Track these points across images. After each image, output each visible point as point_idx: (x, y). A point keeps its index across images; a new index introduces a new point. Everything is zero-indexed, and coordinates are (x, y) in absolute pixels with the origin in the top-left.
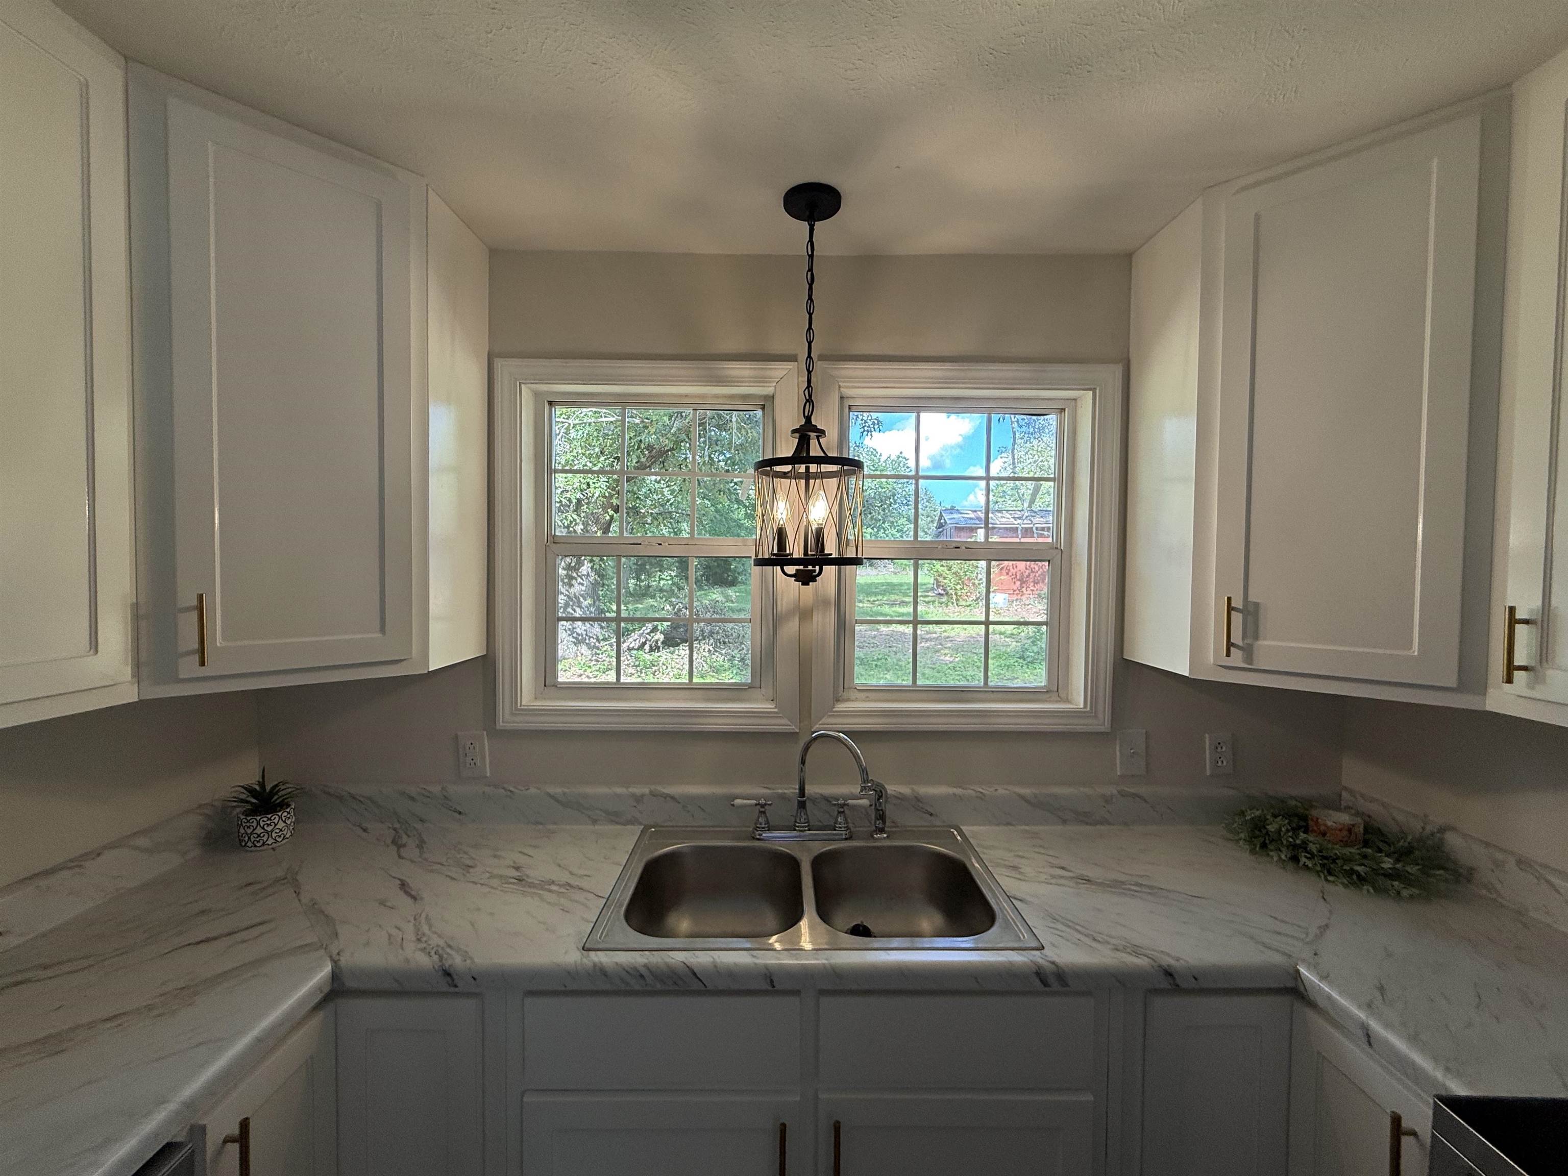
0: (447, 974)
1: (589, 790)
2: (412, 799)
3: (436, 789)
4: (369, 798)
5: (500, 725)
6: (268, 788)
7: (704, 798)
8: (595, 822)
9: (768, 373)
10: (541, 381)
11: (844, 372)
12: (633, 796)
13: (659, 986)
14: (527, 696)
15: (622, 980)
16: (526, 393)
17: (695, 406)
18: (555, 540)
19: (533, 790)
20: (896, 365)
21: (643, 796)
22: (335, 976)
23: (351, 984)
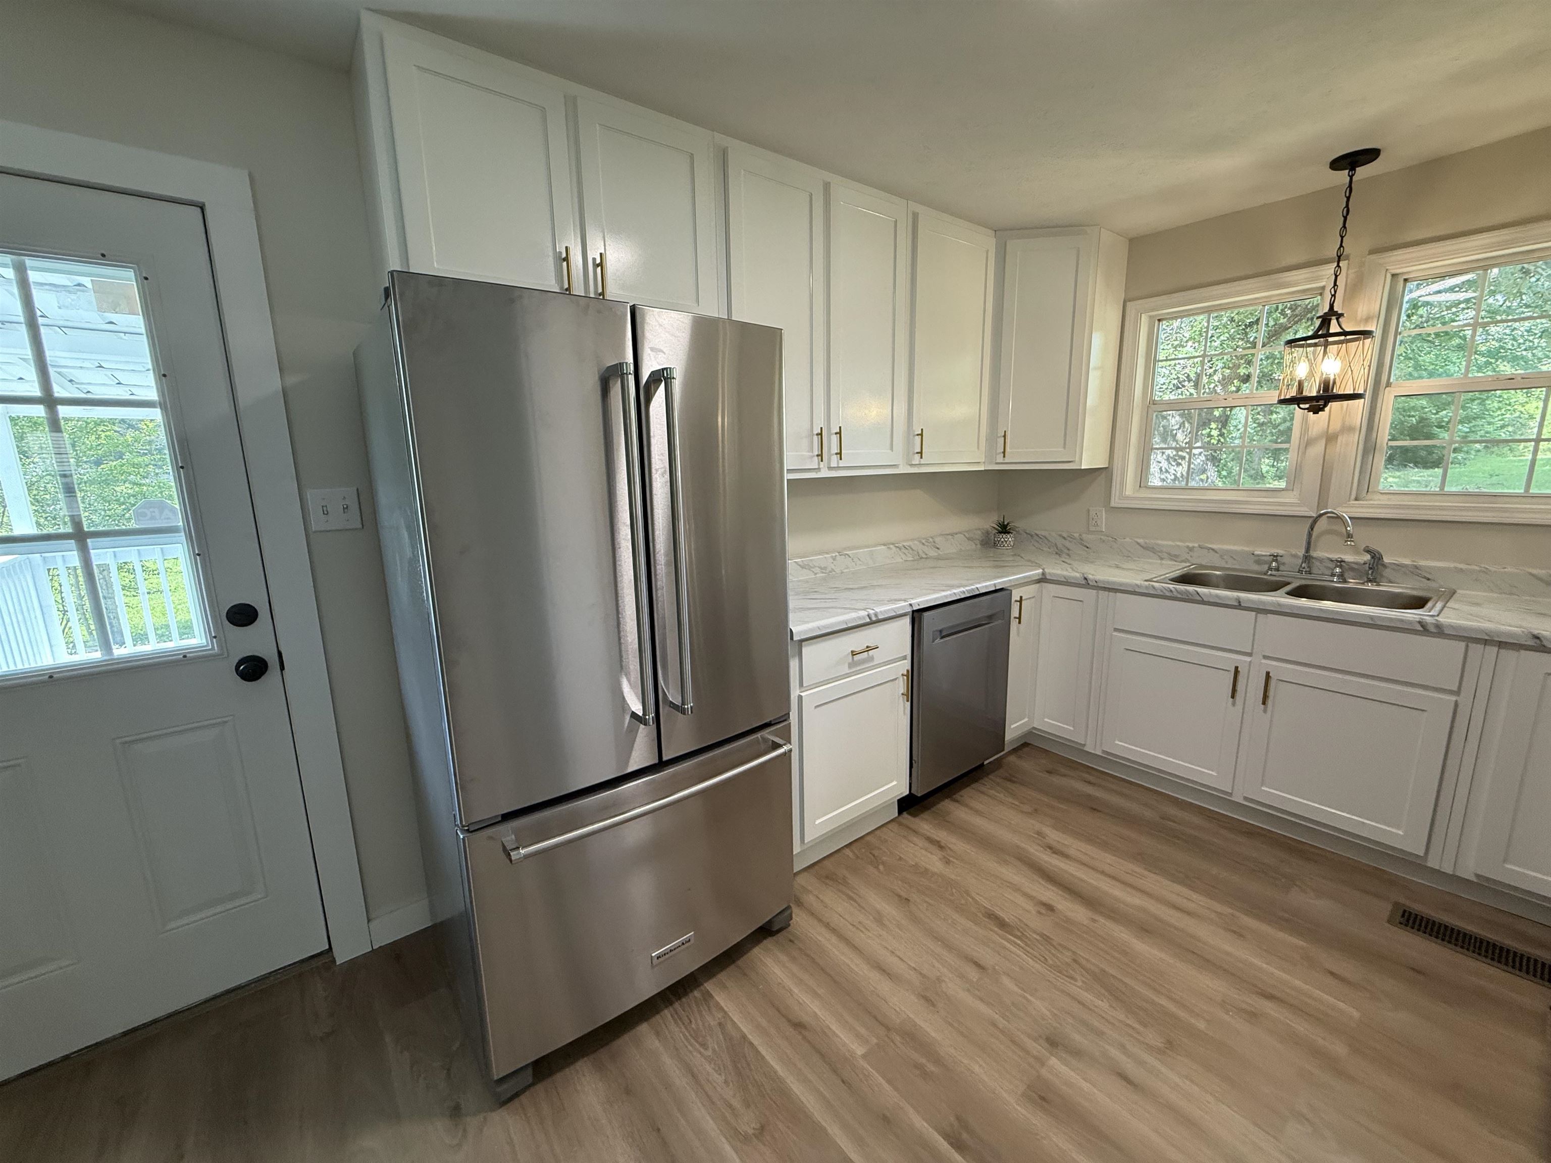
0: (1086, 579)
1: (1160, 542)
2: (1064, 538)
3: (1076, 535)
4: (1045, 537)
5: (1113, 504)
6: (1006, 523)
7: (1236, 552)
8: (1162, 559)
9: (1320, 273)
10: (1153, 310)
11: (1393, 259)
12: (1188, 547)
13: (1179, 596)
14: (1129, 491)
15: (1162, 591)
16: (1145, 318)
17: (1264, 304)
18: (1154, 403)
19: (1128, 539)
20: (1448, 242)
21: (1194, 547)
22: (1043, 574)
23: (1048, 577)
